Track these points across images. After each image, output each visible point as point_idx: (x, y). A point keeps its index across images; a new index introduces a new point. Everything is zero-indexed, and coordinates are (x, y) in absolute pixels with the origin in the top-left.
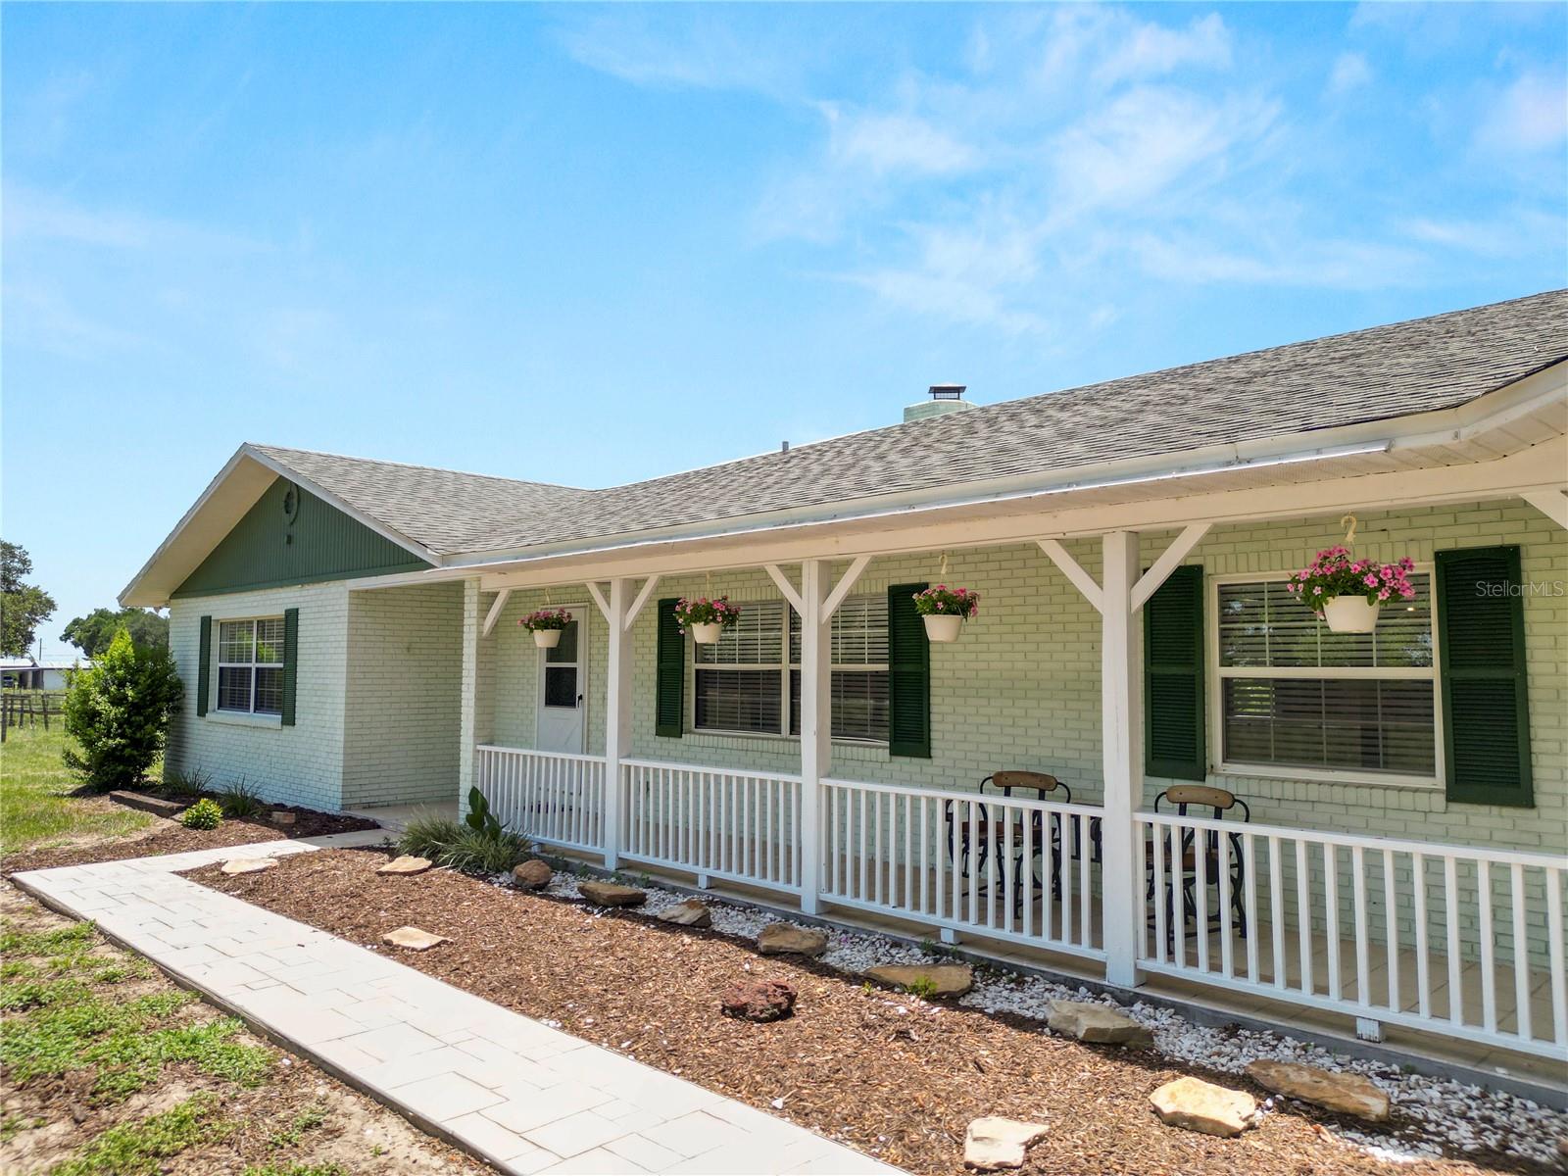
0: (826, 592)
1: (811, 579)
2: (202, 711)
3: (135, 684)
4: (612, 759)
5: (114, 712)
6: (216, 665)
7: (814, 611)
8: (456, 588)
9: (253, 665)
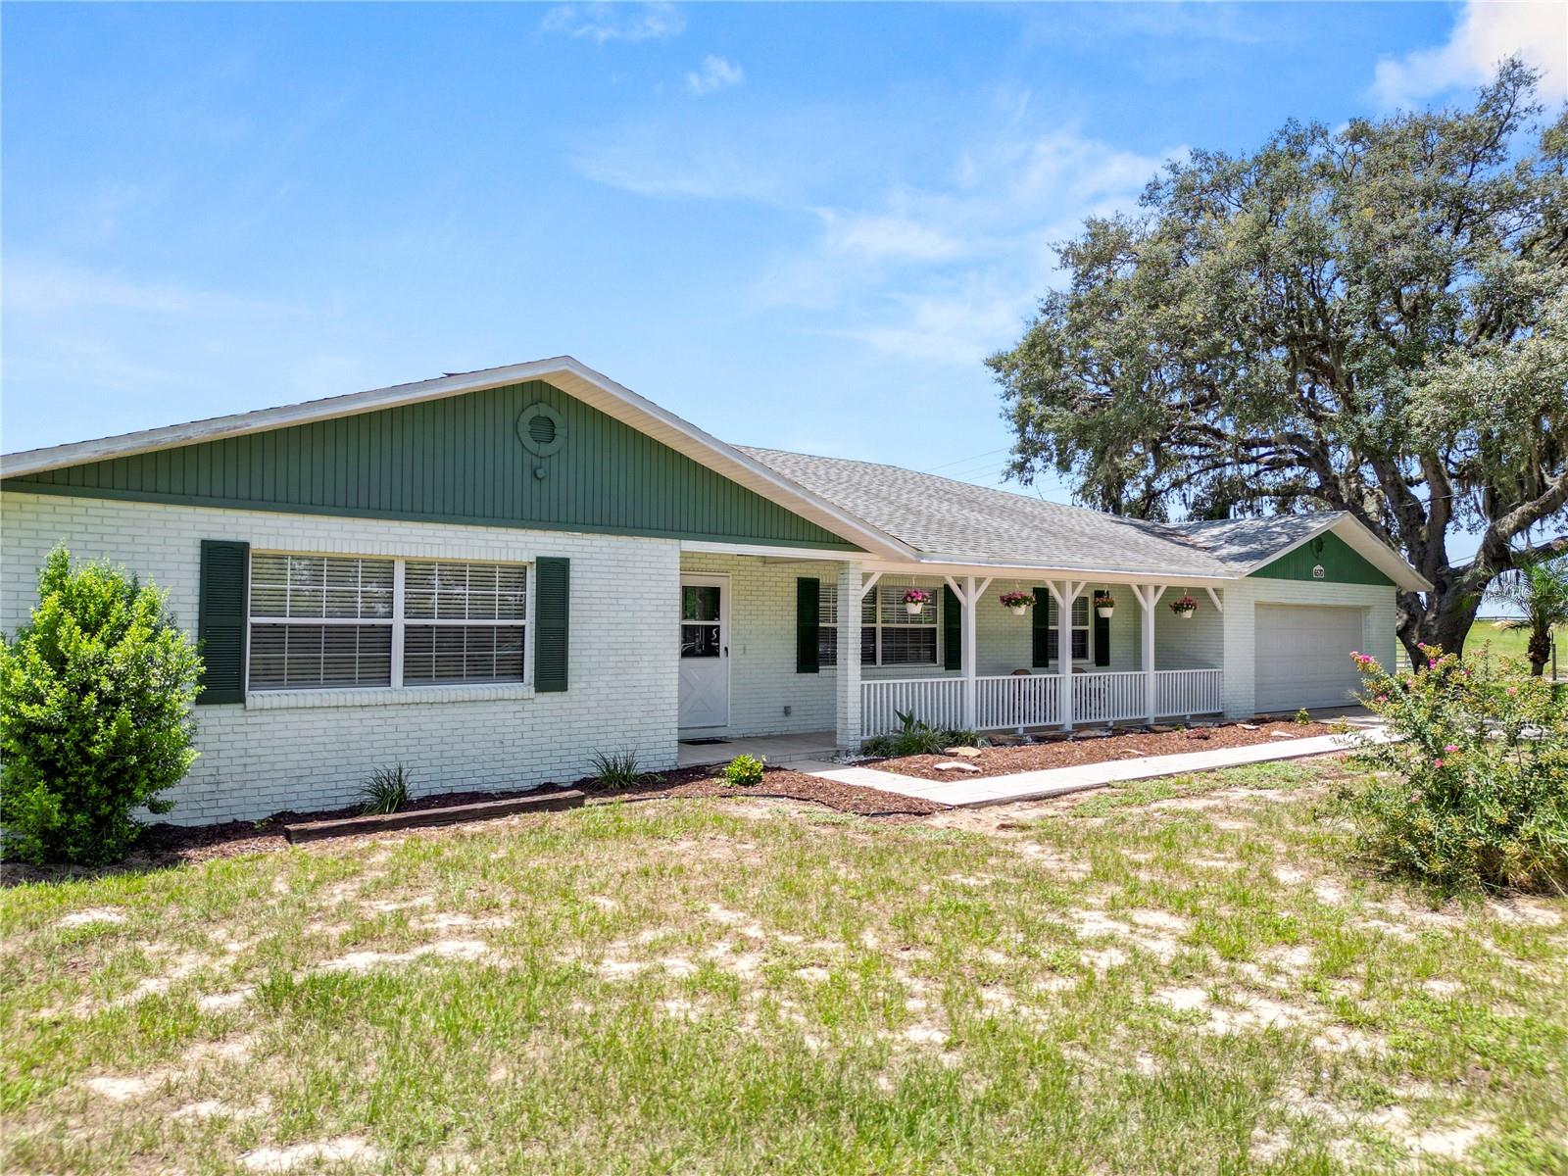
9: (399, 623)
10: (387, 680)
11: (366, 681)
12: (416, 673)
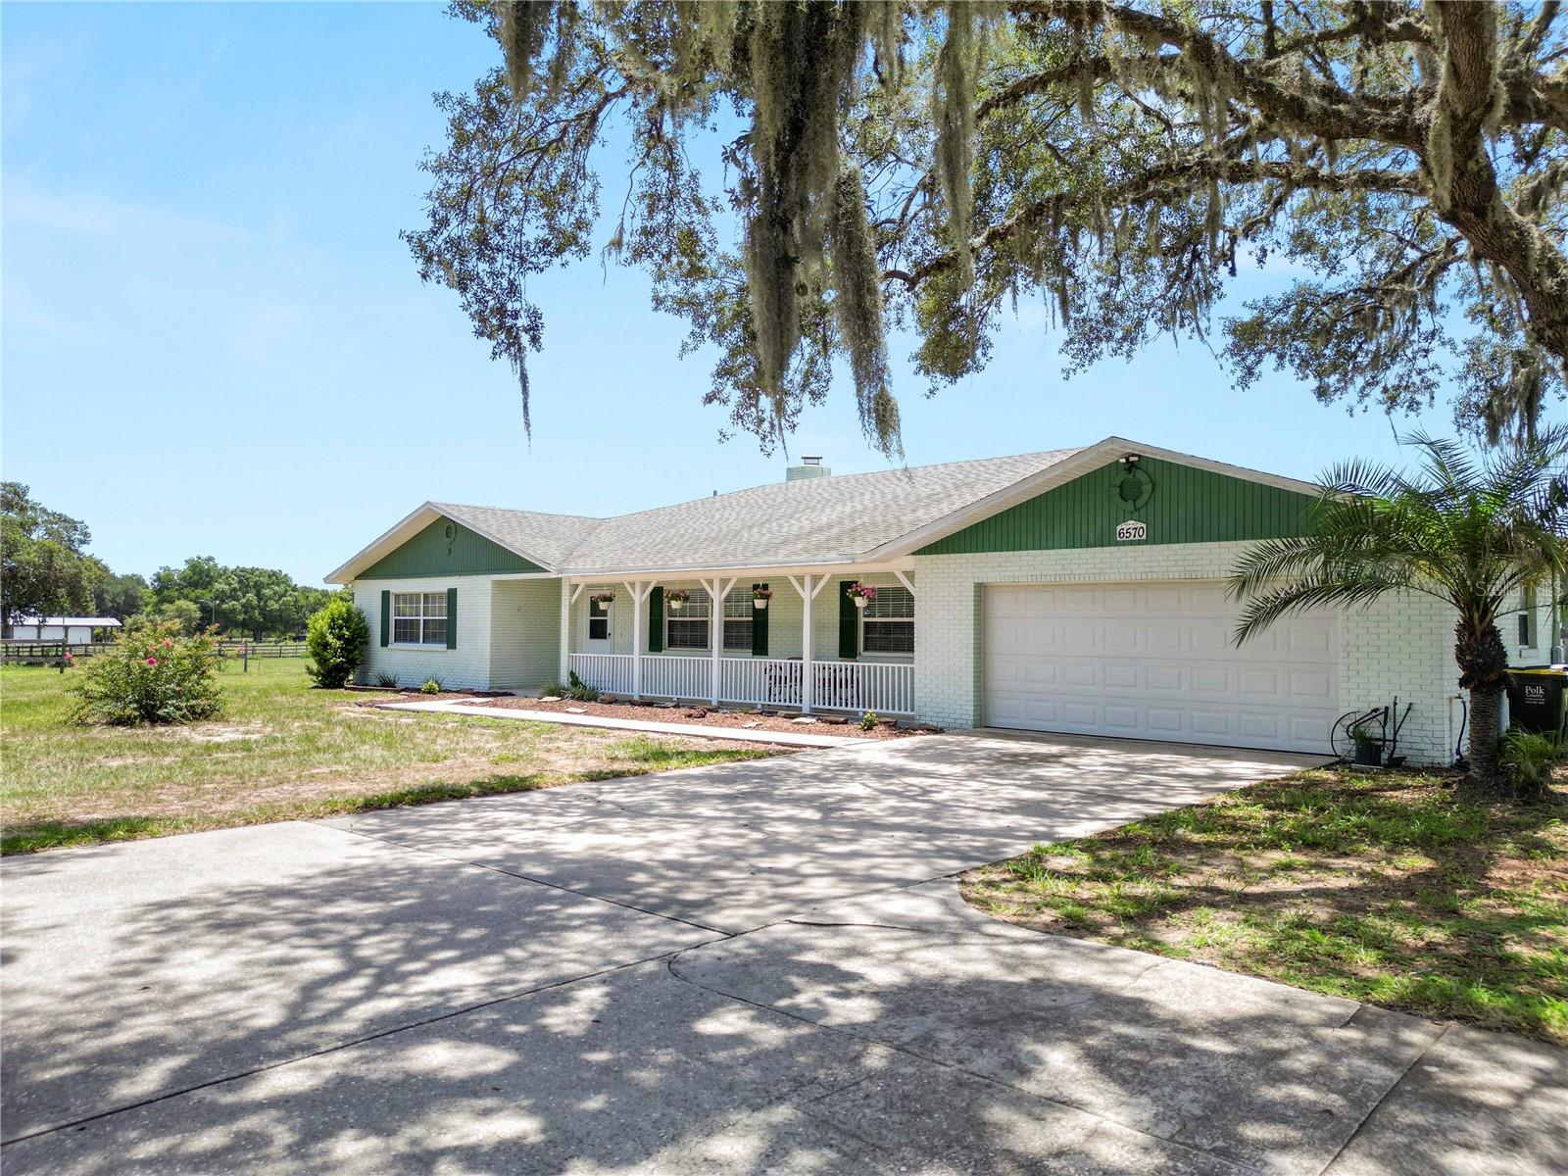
0: (722, 589)
1: (717, 585)
2: (385, 643)
3: (348, 628)
4: (636, 656)
5: (339, 643)
6: (393, 618)
7: (717, 596)
8: (558, 581)
9: (421, 618)
10: (419, 641)
11: (416, 641)
12: (425, 639)
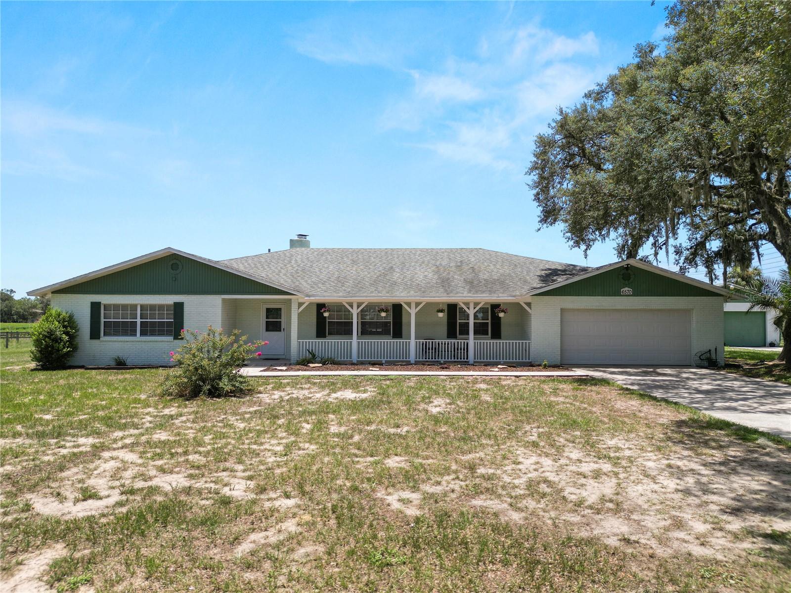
2: (96, 337)
6: (103, 320)
9: (139, 320)
10: (136, 335)
11: (131, 335)
12: (143, 333)
